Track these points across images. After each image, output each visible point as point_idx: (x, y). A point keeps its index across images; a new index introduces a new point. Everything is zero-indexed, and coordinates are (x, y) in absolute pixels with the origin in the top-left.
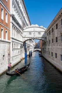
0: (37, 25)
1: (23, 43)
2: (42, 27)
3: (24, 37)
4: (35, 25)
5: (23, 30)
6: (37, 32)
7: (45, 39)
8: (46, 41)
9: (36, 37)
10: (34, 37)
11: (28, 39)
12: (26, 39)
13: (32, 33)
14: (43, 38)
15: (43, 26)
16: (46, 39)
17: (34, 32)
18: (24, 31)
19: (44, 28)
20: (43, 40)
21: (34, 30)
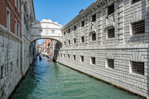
0: (50, 21)
2: (56, 23)
3: (32, 36)
4: (47, 20)
5: (31, 25)
7: (61, 40)
8: (61, 42)
9: (49, 37)
10: (46, 36)
11: (38, 38)
12: (35, 38)
13: (44, 31)
14: (59, 38)
15: (58, 23)
17: (46, 29)
18: (32, 27)
19: (60, 25)
20: (59, 40)
21: (47, 27)
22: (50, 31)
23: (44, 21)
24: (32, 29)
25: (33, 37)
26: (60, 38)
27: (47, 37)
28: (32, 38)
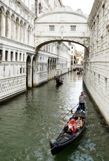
0: (68, 9)
1: (34, 51)
3: (38, 37)
4: (63, 8)
5: (36, 19)
6: (68, 25)
7: (86, 42)
8: (88, 46)
9: (66, 37)
10: (60, 38)
12: (42, 41)
13: (57, 28)
14: (83, 40)
16: (89, 42)
17: (61, 25)
18: (38, 21)
20: (82, 44)
21: (62, 20)
22: (67, 28)
23: (57, 11)
24: (38, 24)
25: (39, 39)
26: (86, 39)
27: (62, 38)
28: (36, 41)
